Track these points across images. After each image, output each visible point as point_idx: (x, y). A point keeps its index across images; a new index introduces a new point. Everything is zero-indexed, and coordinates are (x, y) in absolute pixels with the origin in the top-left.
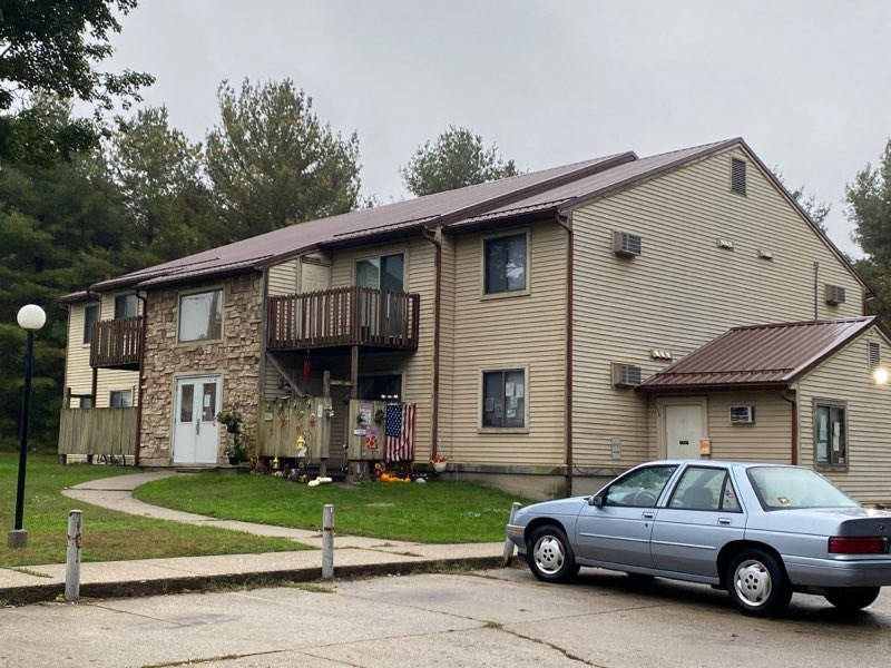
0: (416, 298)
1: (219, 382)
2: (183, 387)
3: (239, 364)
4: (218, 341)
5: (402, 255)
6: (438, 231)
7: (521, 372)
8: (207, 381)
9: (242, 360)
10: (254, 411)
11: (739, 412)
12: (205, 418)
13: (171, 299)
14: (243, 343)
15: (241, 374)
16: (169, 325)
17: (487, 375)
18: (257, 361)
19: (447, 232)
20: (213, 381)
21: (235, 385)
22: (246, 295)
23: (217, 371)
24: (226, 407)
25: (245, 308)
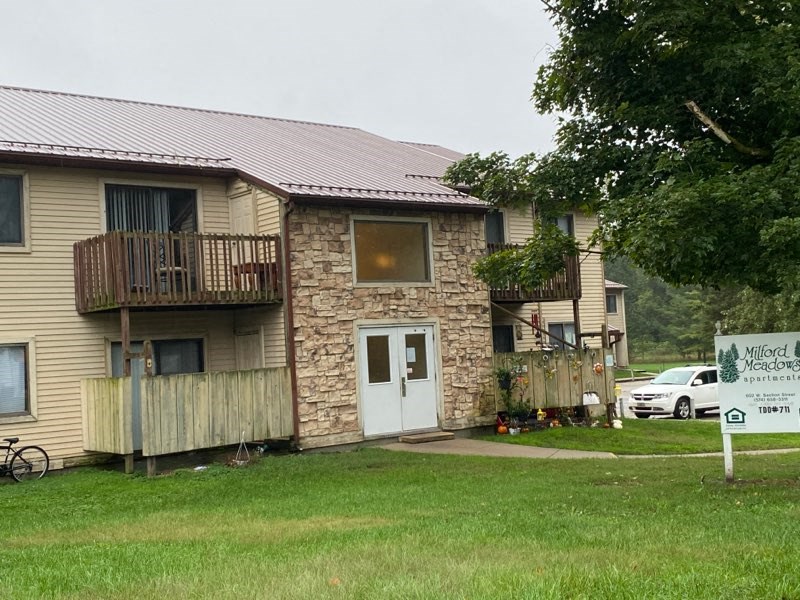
1: (431, 333)
2: (370, 339)
3: (460, 312)
4: (426, 285)
8: (411, 331)
9: (464, 309)
10: (487, 364)
12: (410, 376)
13: (339, 222)
14: (463, 289)
15: (464, 324)
16: (334, 257)
18: (485, 310)
20: (420, 331)
21: (457, 336)
22: (462, 237)
23: (430, 320)
24: (447, 361)
25: (463, 250)
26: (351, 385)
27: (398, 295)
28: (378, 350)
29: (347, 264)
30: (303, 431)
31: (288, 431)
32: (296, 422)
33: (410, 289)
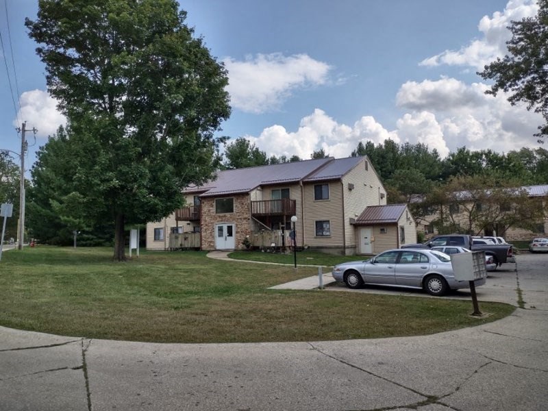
0: (295, 201)
1: (234, 226)
2: (219, 227)
3: (241, 220)
4: (232, 213)
5: (289, 189)
6: (301, 183)
7: (328, 221)
8: (228, 225)
9: (243, 219)
11: (382, 230)
12: (228, 236)
14: (243, 214)
15: (243, 223)
17: (317, 222)
18: (249, 219)
19: (303, 183)
20: (231, 225)
21: (240, 226)
22: (243, 201)
23: (234, 222)
24: (237, 232)
25: (243, 204)
26: (213, 237)
27: (225, 216)
28: (221, 229)
29: (213, 210)
30: (203, 246)
31: (199, 246)
32: (201, 244)
33: (228, 215)
